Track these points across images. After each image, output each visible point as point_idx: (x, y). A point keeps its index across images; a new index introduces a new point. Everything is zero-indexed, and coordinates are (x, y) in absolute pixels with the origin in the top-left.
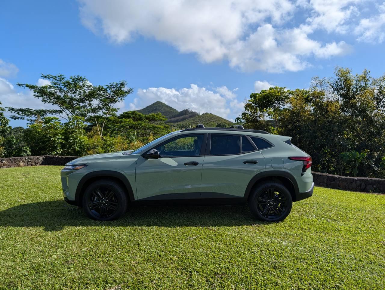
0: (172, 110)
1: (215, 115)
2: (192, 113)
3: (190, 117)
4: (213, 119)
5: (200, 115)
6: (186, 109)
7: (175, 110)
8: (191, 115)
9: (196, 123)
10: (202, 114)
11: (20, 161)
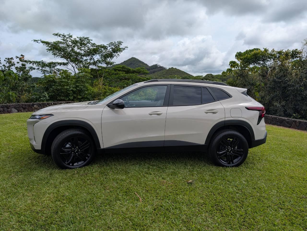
0: (144, 65)
1: (179, 69)
2: (161, 67)
3: (159, 71)
4: (177, 72)
5: (167, 69)
6: (156, 64)
7: (146, 65)
8: (159, 69)
9: (164, 76)
10: (168, 69)
11: (47, 106)
